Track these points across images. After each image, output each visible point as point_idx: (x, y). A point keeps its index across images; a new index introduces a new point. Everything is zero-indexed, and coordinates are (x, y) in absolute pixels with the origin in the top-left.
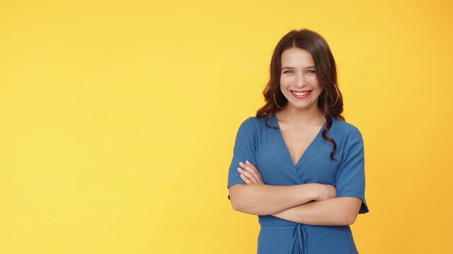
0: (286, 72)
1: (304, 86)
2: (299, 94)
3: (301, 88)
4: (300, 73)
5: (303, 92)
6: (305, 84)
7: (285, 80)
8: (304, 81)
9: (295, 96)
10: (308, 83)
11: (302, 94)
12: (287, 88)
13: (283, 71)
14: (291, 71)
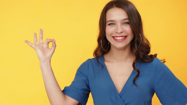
0: (109, 25)
1: (122, 32)
2: (118, 38)
3: (120, 34)
4: (119, 24)
5: (121, 36)
6: (123, 31)
7: (109, 30)
8: (122, 29)
9: (116, 40)
10: (124, 31)
11: (121, 38)
12: (111, 36)
13: (107, 24)
14: (113, 23)
